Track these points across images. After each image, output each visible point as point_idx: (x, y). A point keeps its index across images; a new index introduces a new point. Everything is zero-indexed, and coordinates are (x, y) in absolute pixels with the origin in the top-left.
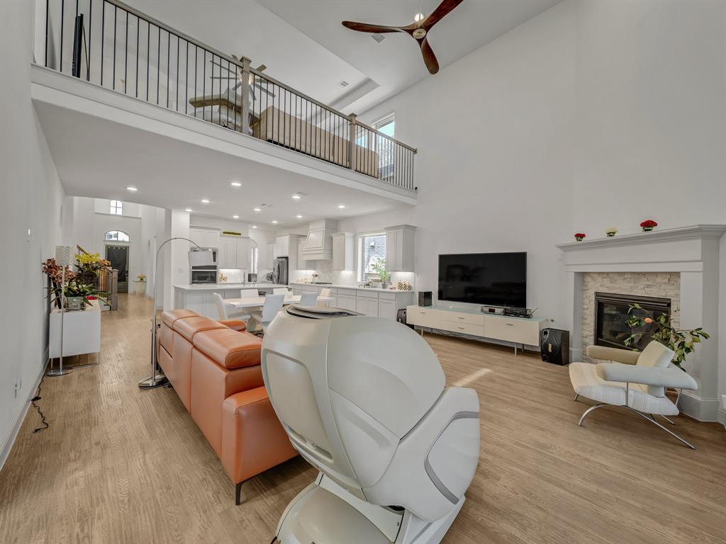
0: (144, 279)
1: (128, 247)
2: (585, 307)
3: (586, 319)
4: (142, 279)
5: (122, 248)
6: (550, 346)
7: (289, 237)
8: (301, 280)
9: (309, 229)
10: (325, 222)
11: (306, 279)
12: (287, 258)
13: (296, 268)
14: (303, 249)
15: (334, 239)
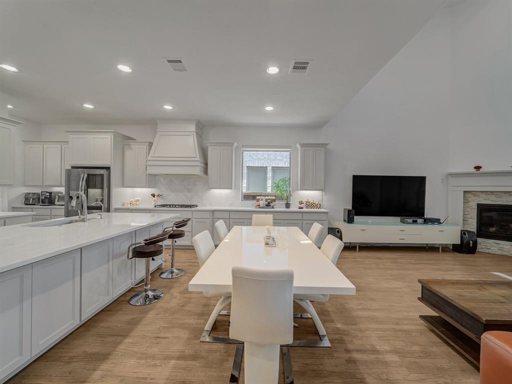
2: (467, 213)
3: (468, 221)
6: (471, 242)
7: (112, 136)
8: (128, 202)
9: (157, 130)
10: (195, 125)
11: (138, 200)
12: (108, 168)
13: (123, 185)
14: (149, 158)
15: (210, 149)
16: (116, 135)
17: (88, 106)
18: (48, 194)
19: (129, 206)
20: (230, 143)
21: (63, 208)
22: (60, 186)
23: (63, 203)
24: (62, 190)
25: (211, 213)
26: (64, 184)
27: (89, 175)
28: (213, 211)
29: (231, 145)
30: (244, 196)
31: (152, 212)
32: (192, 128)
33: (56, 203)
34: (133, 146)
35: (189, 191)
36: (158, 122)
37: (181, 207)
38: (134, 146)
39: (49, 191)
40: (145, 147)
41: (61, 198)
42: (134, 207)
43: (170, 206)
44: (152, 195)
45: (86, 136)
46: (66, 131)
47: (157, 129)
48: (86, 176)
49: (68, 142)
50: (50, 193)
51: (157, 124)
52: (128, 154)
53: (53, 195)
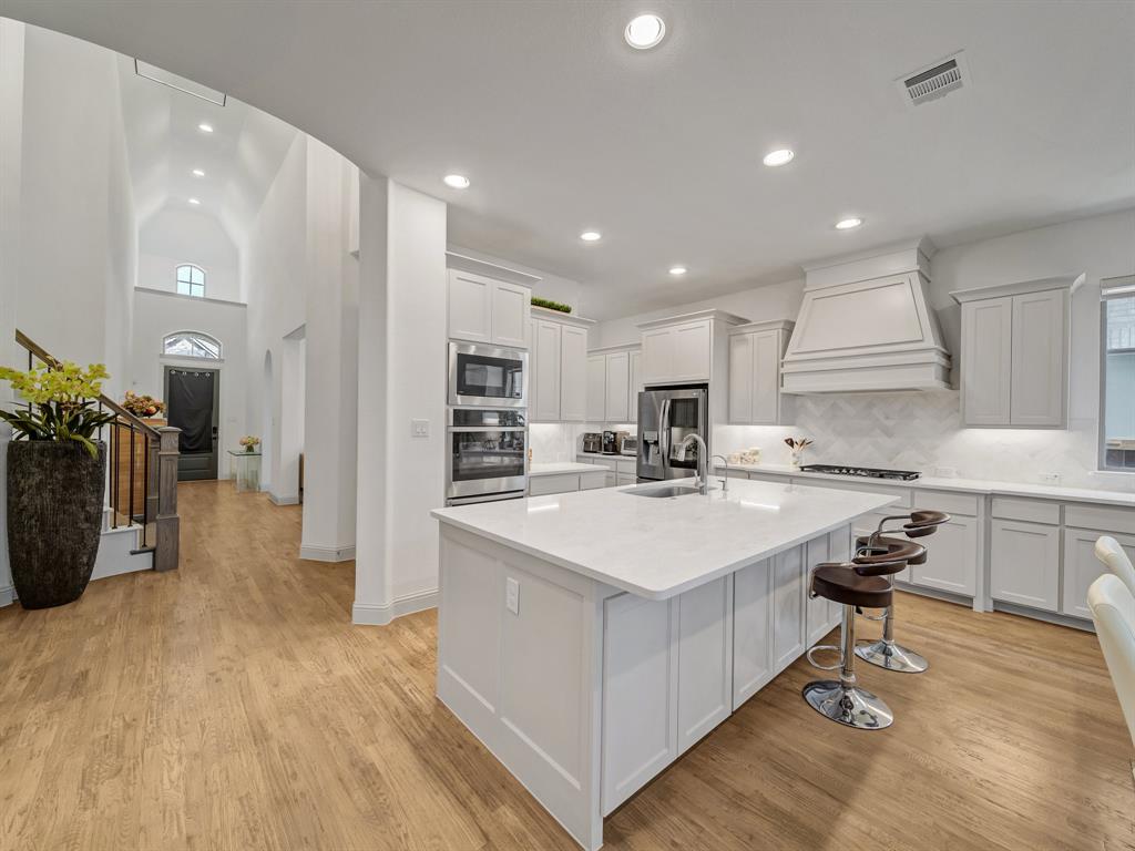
0: (256, 448)
1: (218, 371)
4: (250, 449)
5: (202, 374)
7: (712, 321)
8: (737, 454)
9: (806, 290)
10: (916, 251)
11: (756, 453)
12: (704, 386)
13: (729, 421)
14: (788, 357)
15: (968, 312)
16: (719, 316)
17: (678, 271)
18: (612, 436)
19: (739, 465)
20: (1057, 280)
21: (632, 461)
22: (628, 422)
23: (635, 452)
24: (632, 430)
25: (982, 501)
26: (636, 418)
27: (674, 402)
28: (990, 497)
29: (1062, 283)
30: (1110, 452)
31: (794, 480)
32: (907, 262)
33: (623, 451)
34: (749, 336)
35: (888, 433)
36: (805, 270)
37: (873, 476)
38: (751, 335)
39: (614, 431)
40: (776, 335)
41: (630, 444)
42: (749, 467)
43: (840, 469)
44: (786, 441)
45: (666, 330)
46: (639, 326)
47: (805, 286)
48: (669, 402)
49: (640, 344)
50: (615, 434)
51: (804, 275)
52: (740, 353)
53: (618, 436)
